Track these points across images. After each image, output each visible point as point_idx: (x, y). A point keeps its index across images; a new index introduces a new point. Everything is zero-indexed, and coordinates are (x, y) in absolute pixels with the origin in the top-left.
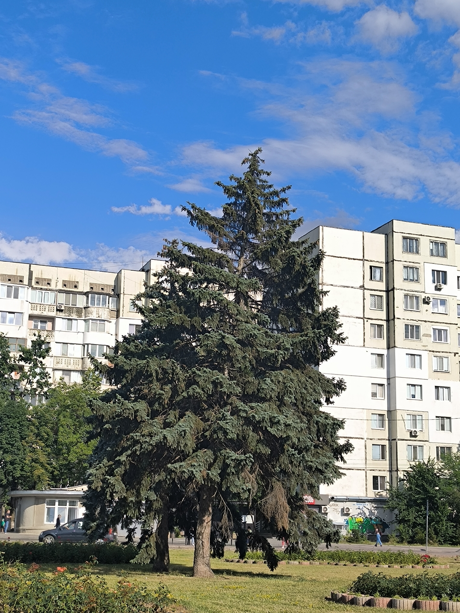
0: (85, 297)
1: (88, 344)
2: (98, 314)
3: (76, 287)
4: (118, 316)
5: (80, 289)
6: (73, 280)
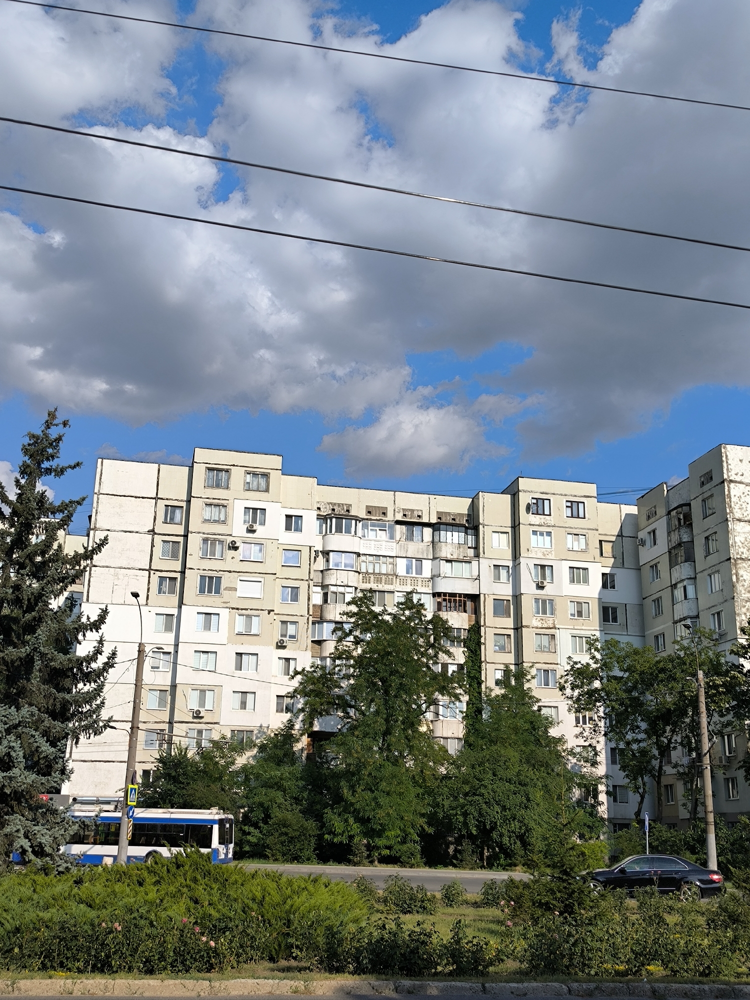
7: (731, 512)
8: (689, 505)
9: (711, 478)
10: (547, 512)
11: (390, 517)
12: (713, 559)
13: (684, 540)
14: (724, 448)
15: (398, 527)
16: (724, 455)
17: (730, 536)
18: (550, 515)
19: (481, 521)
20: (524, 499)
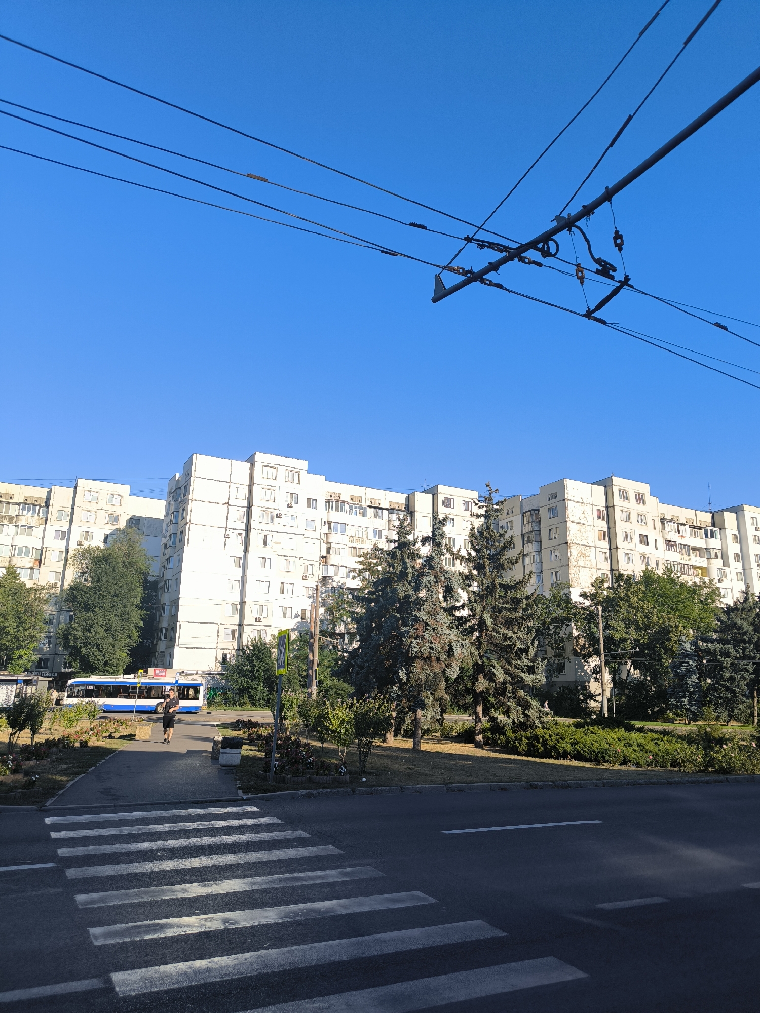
0: (17, 506)
1: (15, 546)
2: (28, 521)
3: (11, 498)
4: (46, 523)
5: (15, 501)
6: (9, 493)
7: (569, 517)
8: (539, 510)
9: (556, 497)
10: (452, 506)
11: (363, 503)
12: (554, 542)
13: (535, 530)
14: (566, 481)
15: (369, 508)
16: (565, 485)
17: (568, 530)
18: (454, 508)
19: (416, 509)
20: (441, 498)
